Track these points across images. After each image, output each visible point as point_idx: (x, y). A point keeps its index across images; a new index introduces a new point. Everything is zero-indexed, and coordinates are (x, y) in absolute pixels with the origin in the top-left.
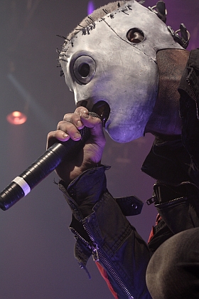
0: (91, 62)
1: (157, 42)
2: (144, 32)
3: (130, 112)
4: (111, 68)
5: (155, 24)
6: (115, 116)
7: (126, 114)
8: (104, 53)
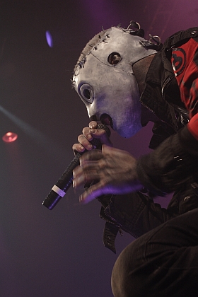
0: (89, 87)
1: (131, 57)
2: (120, 53)
3: (125, 117)
4: (102, 89)
5: (128, 43)
6: (116, 123)
7: (123, 119)
8: (96, 78)
